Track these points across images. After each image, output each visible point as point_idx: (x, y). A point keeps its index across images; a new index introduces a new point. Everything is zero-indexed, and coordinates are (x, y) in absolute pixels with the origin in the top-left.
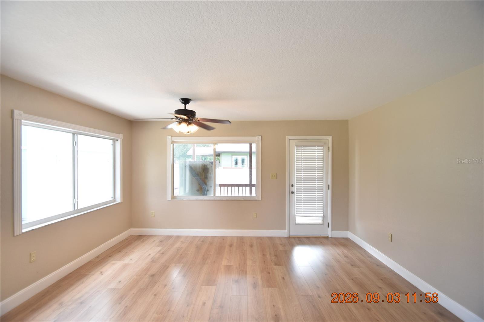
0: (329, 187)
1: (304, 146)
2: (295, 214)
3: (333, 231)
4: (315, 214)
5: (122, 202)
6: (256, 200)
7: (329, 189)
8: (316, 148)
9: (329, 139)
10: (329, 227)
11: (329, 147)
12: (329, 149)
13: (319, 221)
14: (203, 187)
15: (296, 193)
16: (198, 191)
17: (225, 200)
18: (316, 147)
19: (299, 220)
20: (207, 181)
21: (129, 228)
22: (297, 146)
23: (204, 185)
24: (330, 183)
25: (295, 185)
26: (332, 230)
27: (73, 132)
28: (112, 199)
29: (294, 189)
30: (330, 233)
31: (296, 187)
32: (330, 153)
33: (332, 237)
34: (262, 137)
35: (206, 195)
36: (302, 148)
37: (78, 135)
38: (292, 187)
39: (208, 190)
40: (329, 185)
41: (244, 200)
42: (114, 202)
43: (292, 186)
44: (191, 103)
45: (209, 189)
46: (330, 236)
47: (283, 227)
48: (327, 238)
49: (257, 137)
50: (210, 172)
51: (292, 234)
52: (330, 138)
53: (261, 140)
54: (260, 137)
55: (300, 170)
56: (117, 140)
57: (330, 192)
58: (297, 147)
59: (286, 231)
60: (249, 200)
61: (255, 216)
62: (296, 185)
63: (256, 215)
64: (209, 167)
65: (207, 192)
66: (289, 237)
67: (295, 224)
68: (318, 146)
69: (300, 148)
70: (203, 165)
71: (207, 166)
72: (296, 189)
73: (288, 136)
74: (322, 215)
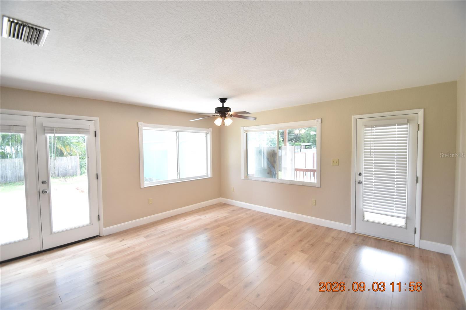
1: (376, 126)
2: (364, 209)
3: (422, 241)
4: (393, 212)
5: (212, 177)
6: (315, 187)
7: (417, 182)
8: (396, 127)
9: (419, 114)
10: (415, 233)
11: (419, 125)
12: (418, 127)
13: (402, 223)
14: (272, 171)
15: (365, 184)
17: (285, 183)
18: (396, 125)
19: (369, 217)
20: (275, 165)
21: (220, 197)
22: (366, 126)
23: (273, 168)
24: (419, 174)
25: (363, 174)
26: (421, 238)
27: (176, 131)
28: (206, 174)
29: (362, 178)
30: (417, 242)
31: (365, 176)
32: (421, 133)
33: (421, 247)
34: (321, 119)
35: (275, 177)
36: (372, 128)
37: (179, 132)
38: (359, 176)
40: (417, 178)
41: (303, 186)
42: (207, 176)
43: (360, 174)
44: (227, 101)
46: (417, 245)
47: (347, 221)
51: (359, 231)
52: (421, 112)
53: (320, 123)
54: (320, 120)
55: (370, 156)
56: (208, 133)
57: (419, 186)
58: (365, 128)
59: (351, 226)
60: (308, 186)
61: (314, 204)
62: (365, 173)
63: (315, 202)
65: (275, 175)
66: (355, 234)
67: (363, 220)
68: (399, 125)
69: (370, 129)
72: (365, 179)
73: (353, 115)
74: (405, 216)
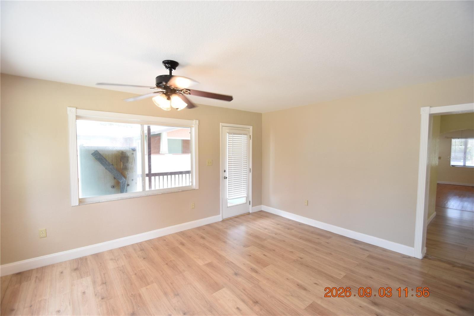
0: (250, 170)
1: (234, 134)
2: (228, 197)
3: (252, 208)
4: (241, 195)
6: (194, 189)
7: (250, 172)
8: (243, 136)
10: (250, 204)
11: (250, 136)
12: (250, 137)
13: (244, 200)
14: (121, 182)
15: (229, 178)
16: (113, 187)
17: (161, 193)
19: (230, 203)
20: (126, 173)
22: (229, 133)
23: (123, 178)
24: (251, 167)
25: (227, 171)
29: (227, 174)
31: (229, 172)
32: (251, 141)
34: (199, 120)
38: (224, 173)
39: (128, 185)
40: (250, 169)
41: (182, 191)
43: (225, 171)
45: (130, 183)
46: (251, 212)
48: (249, 214)
49: (194, 121)
50: (130, 160)
52: (251, 128)
53: (198, 124)
54: (197, 121)
55: (231, 156)
57: (251, 174)
59: (221, 215)
60: (185, 191)
61: (193, 207)
62: (229, 170)
64: (129, 154)
65: (127, 187)
66: (223, 221)
67: (227, 207)
69: (232, 135)
70: (121, 152)
71: (125, 153)
72: (229, 174)
73: (221, 123)
74: (246, 195)
